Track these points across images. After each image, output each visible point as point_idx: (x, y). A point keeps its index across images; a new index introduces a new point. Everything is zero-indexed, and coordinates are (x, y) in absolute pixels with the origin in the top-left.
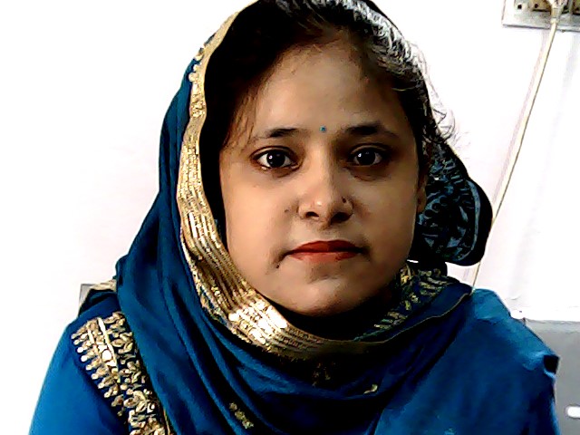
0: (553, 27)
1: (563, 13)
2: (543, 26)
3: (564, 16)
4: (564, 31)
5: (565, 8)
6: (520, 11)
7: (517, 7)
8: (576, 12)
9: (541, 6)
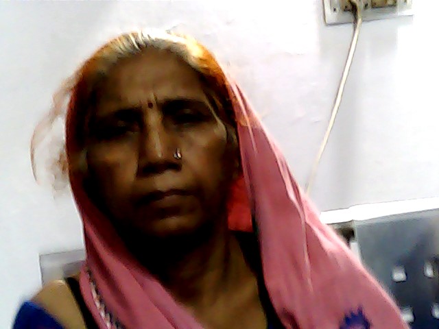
6: (335, 13)
7: (333, 9)
8: (374, 6)
9: (350, 7)
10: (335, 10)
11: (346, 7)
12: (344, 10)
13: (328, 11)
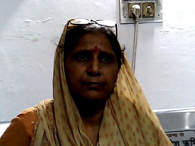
0: (137, 23)
1: (140, 17)
2: (134, 22)
3: (140, 18)
4: (140, 23)
5: (140, 15)
6: (125, 18)
7: (124, 17)
8: (144, 16)
9: (132, 16)
10: (125, 17)
11: (131, 16)
12: (129, 18)
13: (122, 17)
